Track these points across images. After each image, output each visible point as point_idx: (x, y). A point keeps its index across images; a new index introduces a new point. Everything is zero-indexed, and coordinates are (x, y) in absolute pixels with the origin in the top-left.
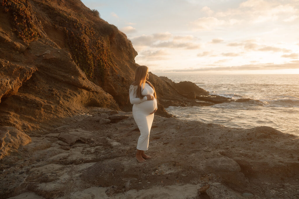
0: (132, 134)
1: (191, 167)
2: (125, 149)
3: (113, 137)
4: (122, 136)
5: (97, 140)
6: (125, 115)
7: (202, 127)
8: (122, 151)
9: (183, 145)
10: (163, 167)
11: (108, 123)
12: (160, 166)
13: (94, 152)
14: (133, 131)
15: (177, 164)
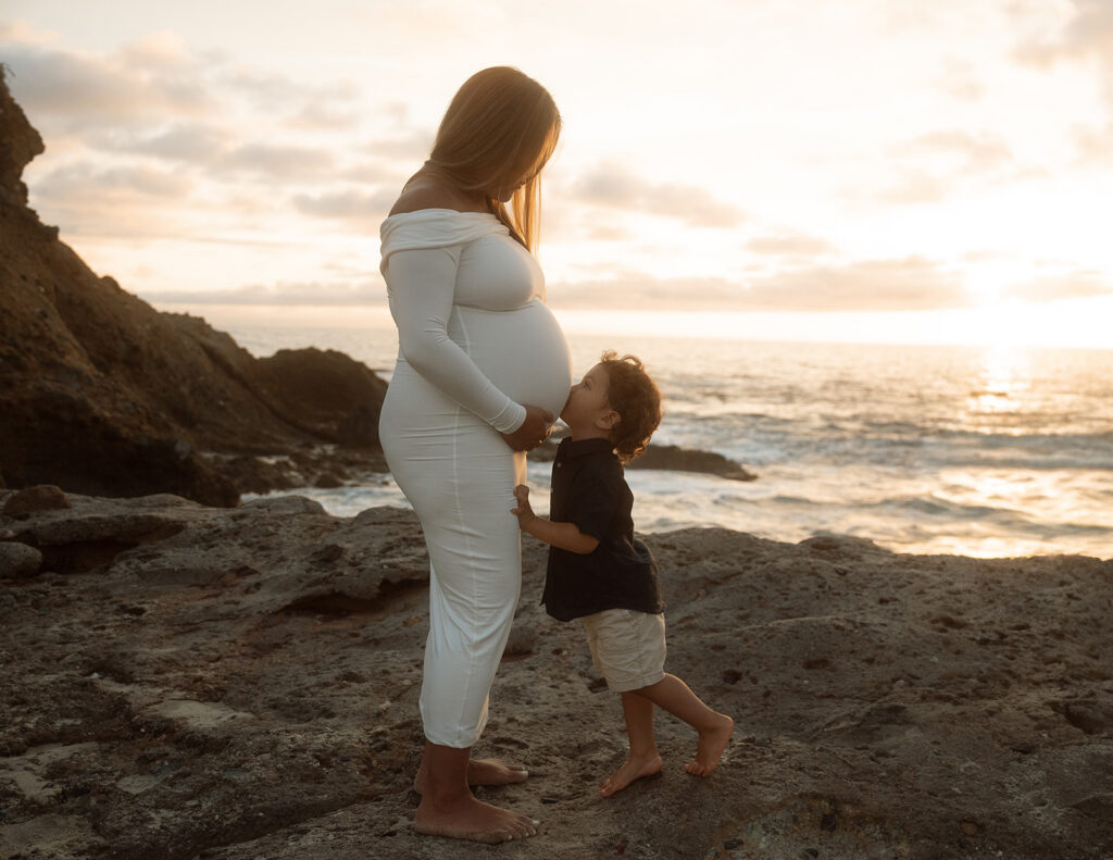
0: (290, 635)
1: (972, 820)
2: (339, 746)
3: (143, 664)
4: (218, 659)
5: (14, 704)
6: (155, 514)
7: (790, 561)
8: (325, 762)
9: (745, 679)
10: (762, 846)
11: (26, 574)
12: (741, 843)
13: (57, 797)
14: (276, 613)
15: (848, 810)
